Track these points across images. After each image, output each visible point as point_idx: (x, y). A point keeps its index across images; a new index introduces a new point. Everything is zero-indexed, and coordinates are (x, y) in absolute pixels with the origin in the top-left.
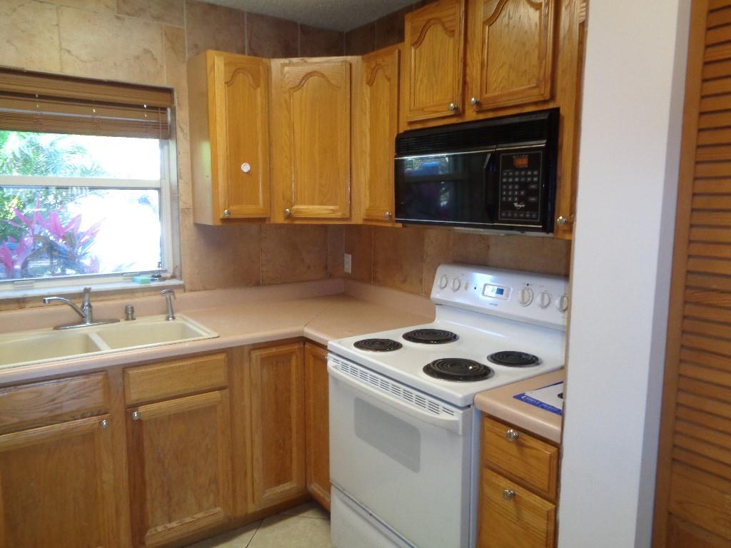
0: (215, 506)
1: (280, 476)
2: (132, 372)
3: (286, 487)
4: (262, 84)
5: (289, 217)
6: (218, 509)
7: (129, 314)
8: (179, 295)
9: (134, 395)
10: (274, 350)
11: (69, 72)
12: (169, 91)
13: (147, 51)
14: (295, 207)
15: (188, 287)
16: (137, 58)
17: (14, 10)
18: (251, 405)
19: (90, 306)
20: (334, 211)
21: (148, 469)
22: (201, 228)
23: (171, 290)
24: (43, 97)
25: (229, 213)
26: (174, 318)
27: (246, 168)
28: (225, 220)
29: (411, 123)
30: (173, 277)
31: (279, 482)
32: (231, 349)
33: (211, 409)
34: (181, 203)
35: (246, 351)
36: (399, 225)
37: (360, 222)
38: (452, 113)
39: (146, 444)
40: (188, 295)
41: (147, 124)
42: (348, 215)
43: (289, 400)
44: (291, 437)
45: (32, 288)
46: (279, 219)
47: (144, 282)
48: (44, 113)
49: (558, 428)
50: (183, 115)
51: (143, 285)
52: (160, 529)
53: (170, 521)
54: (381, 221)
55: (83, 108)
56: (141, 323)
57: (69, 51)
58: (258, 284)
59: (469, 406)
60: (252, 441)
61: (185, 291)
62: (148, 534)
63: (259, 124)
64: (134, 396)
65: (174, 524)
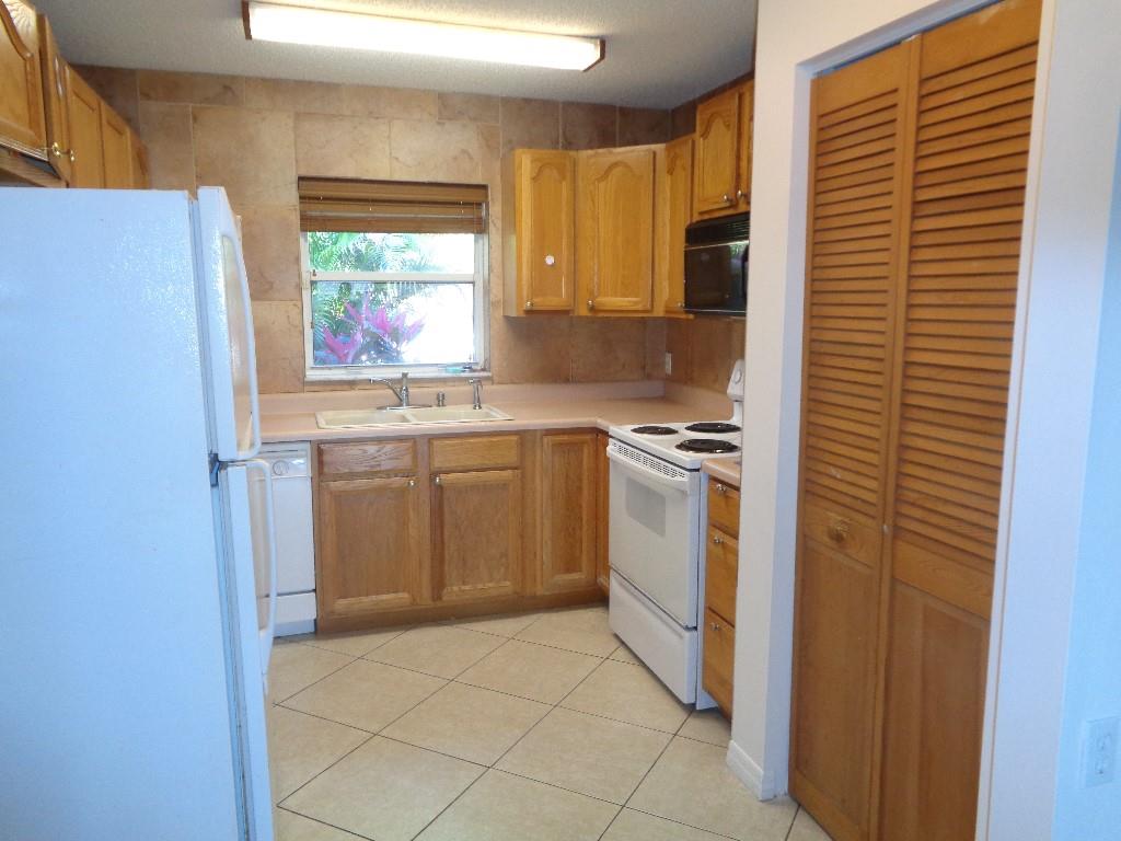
0: (505, 580)
1: (571, 566)
2: (435, 443)
3: (575, 576)
4: (568, 175)
5: (592, 309)
6: (508, 583)
7: (441, 401)
8: (487, 387)
10: (566, 438)
11: (396, 178)
12: (484, 187)
13: (464, 151)
14: (599, 299)
15: (495, 378)
16: (455, 158)
17: (355, 128)
18: (541, 489)
19: (407, 390)
20: (636, 303)
21: (446, 533)
22: (507, 318)
23: (480, 381)
24: (376, 201)
25: (532, 305)
26: (480, 408)
27: (550, 260)
28: (528, 312)
29: (701, 213)
30: (483, 370)
31: (568, 570)
32: (525, 431)
33: (504, 486)
34: (492, 296)
35: (539, 434)
36: (691, 316)
37: (661, 314)
38: (728, 204)
39: (446, 509)
40: (495, 387)
41: (462, 221)
42: (649, 307)
43: (580, 489)
44: (581, 529)
45: (360, 374)
46: (583, 311)
47: (455, 372)
48: (376, 215)
49: (738, 476)
50: (495, 209)
51: (454, 375)
52: (455, 588)
53: (464, 583)
54: (675, 312)
55: (408, 208)
56: (449, 409)
57: (397, 159)
58: (567, 381)
59: (698, 470)
60: (542, 524)
61: (493, 384)
62: (445, 591)
63: (564, 217)
64: (438, 463)
65: (467, 588)
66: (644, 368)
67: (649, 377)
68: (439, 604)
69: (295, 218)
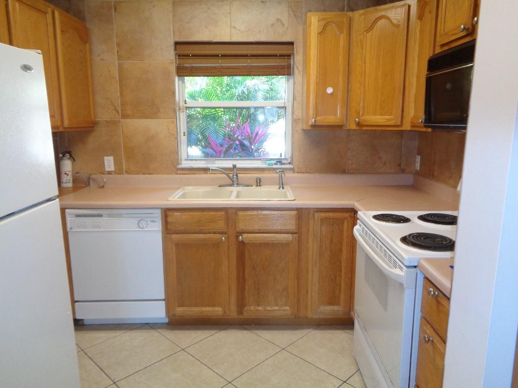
0: (286, 306)
1: (333, 301)
2: (241, 213)
3: (336, 308)
4: (345, 32)
5: (358, 124)
6: (287, 308)
7: (259, 183)
8: (289, 175)
9: (241, 226)
10: (331, 214)
11: (234, 39)
12: (292, 44)
13: (278, 20)
14: (363, 118)
15: (296, 170)
16: (273, 25)
17: (209, 8)
18: (312, 247)
19: (237, 176)
20: (389, 120)
21: (246, 272)
22: (304, 130)
23: (283, 171)
24: (224, 56)
25: (315, 121)
26: (283, 188)
27: (330, 90)
28: (314, 126)
29: (443, 46)
30: (290, 163)
31: (331, 303)
32: (302, 209)
33: (286, 245)
34: (295, 116)
35: (312, 212)
36: (430, 130)
37: (409, 128)
38: (464, 33)
39: (247, 256)
40: (296, 175)
41: (278, 67)
42: (399, 123)
43: (341, 250)
44: (340, 276)
45: (214, 163)
46: (353, 126)
47: (269, 164)
48: (223, 65)
50: (298, 59)
51: (269, 167)
52: (252, 308)
53: (258, 306)
54: (417, 127)
55: (242, 60)
56: (263, 189)
57: (235, 27)
58: (344, 172)
59: (415, 267)
60: (313, 272)
61: (294, 172)
62: (245, 309)
63: (341, 59)
65: (260, 308)
66: (400, 165)
67: (403, 171)
68: (242, 317)
69: (173, 68)
